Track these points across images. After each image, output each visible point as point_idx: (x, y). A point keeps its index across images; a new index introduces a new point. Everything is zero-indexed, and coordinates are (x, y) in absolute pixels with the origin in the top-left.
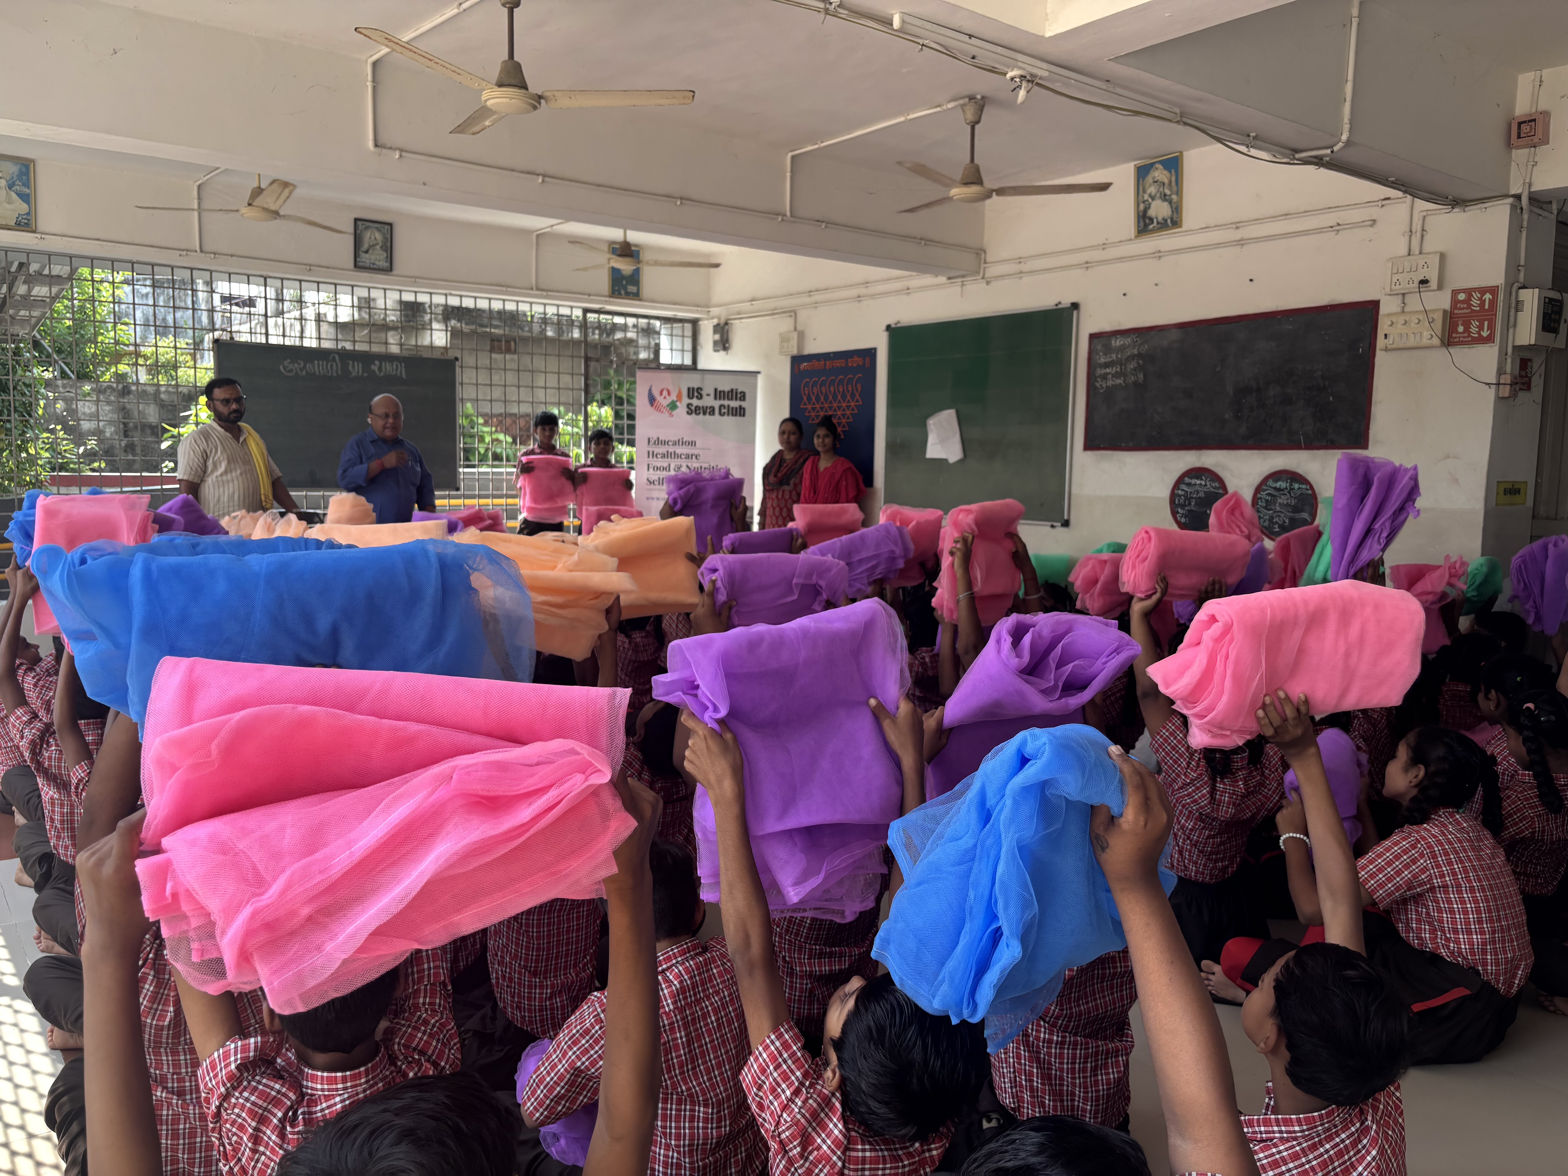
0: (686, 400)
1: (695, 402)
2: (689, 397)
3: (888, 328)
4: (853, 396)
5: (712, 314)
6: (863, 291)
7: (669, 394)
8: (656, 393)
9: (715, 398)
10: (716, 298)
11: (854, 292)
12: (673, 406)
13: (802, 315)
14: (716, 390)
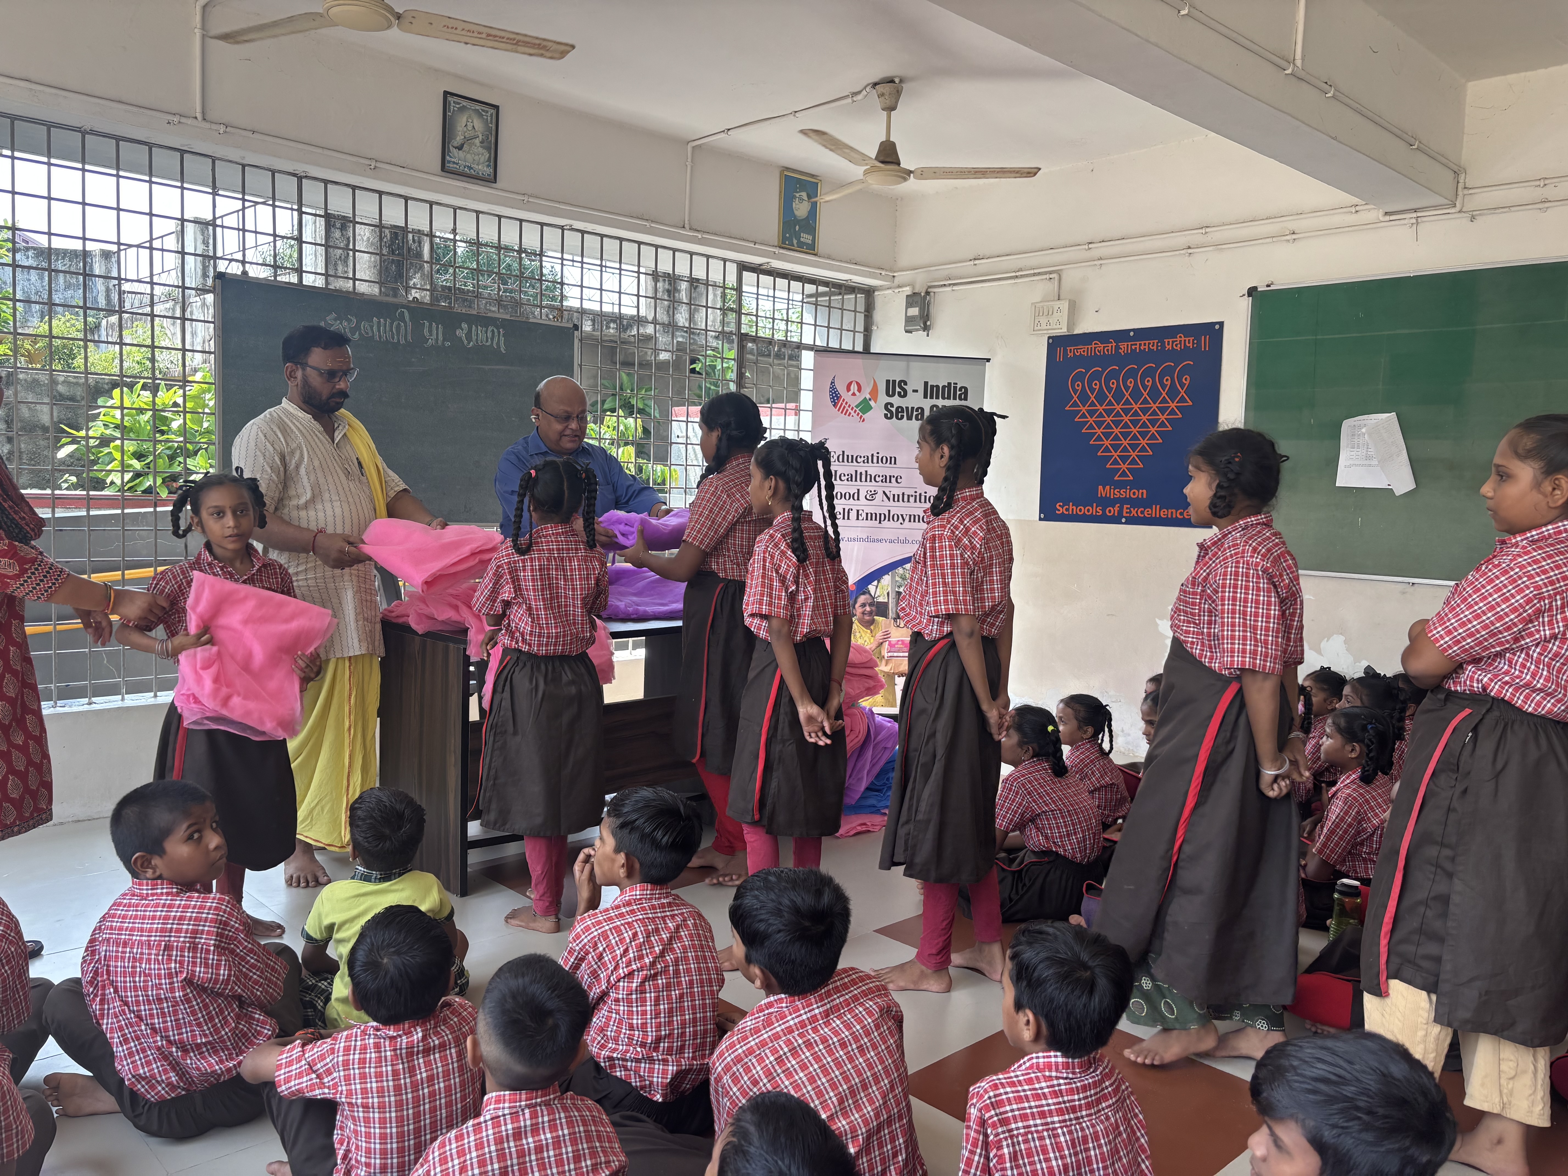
0: (883, 399)
1: (896, 401)
2: (888, 394)
3: (1252, 291)
4: (1173, 393)
5: (897, 281)
6: (1195, 238)
7: (859, 390)
8: (841, 388)
9: (925, 397)
10: (904, 260)
11: (1181, 240)
12: (865, 407)
13: (1071, 277)
14: (926, 383)
